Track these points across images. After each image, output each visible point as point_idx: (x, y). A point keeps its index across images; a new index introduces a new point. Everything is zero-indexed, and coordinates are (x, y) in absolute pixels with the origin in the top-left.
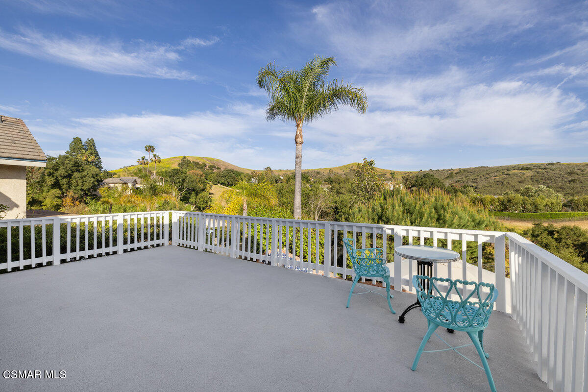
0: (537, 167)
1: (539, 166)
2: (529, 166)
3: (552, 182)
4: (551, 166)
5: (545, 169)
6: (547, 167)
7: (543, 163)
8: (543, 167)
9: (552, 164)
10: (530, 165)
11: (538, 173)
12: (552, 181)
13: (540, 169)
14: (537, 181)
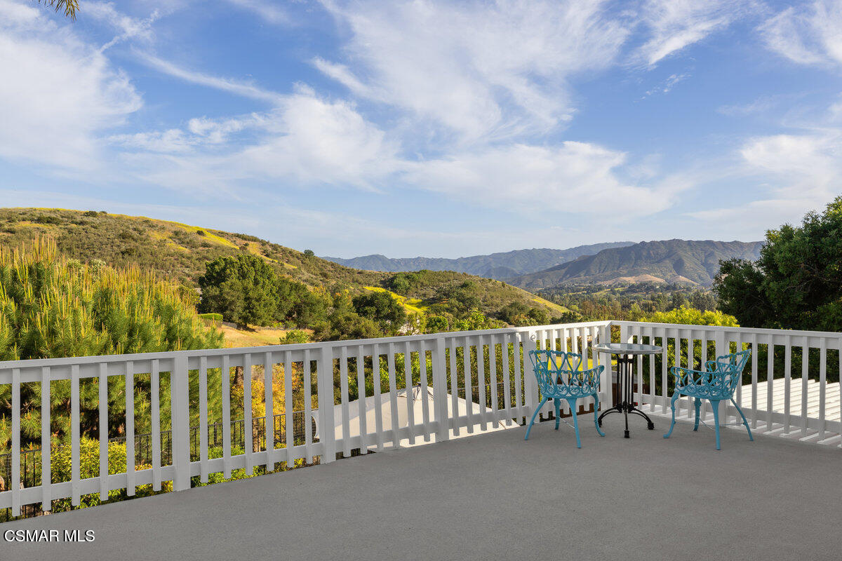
0: (68, 218)
1: (70, 217)
2: (53, 216)
3: (95, 253)
4: (91, 219)
5: (82, 223)
6: (85, 219)
7: (78, 210)
8: (79, 219)
9: (93, 214)
10: (55, 211)
11: (70, 231)
12: (95, 250)
13: (73, 222)
14: (69, 249)
